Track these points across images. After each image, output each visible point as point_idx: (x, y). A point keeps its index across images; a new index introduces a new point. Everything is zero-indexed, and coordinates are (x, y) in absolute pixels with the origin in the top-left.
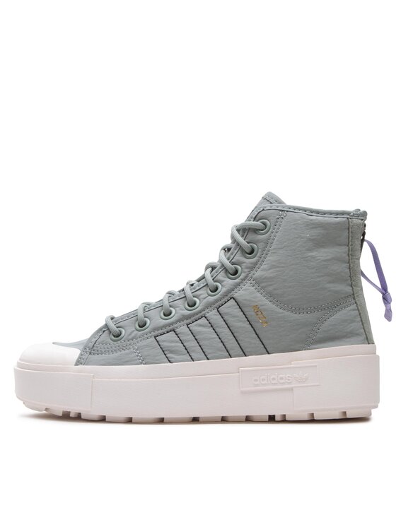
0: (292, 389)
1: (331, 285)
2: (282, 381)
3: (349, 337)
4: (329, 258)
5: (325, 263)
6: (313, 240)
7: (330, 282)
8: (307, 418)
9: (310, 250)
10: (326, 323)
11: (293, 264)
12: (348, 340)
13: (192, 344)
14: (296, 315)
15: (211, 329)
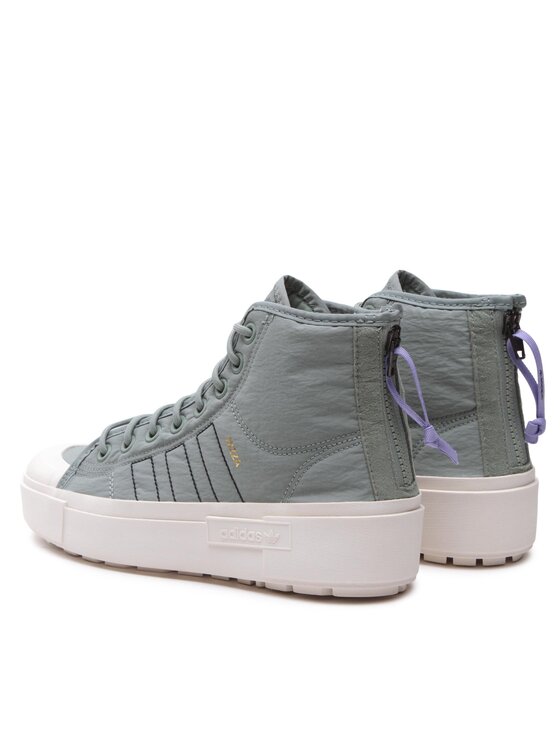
0: (260, 551)
1: (321, 419)
2: (251, 539)
3: (342, 490)
4: (318, 382)
5: (311, 390)
6: (296, 357)
7: (318, 415)
8: (285, 590)
9: (291, 371)
10: (311, 470)
11: (269, 390)
12: (339, 494)
13: (162, 479)
14: (273, 456)
15: (185, 462)
